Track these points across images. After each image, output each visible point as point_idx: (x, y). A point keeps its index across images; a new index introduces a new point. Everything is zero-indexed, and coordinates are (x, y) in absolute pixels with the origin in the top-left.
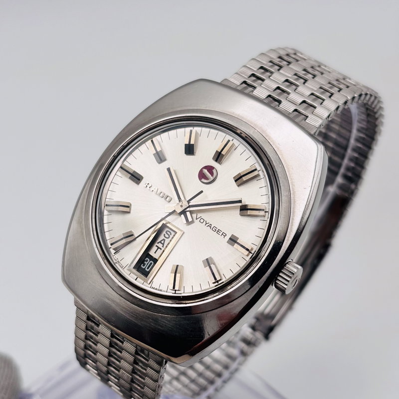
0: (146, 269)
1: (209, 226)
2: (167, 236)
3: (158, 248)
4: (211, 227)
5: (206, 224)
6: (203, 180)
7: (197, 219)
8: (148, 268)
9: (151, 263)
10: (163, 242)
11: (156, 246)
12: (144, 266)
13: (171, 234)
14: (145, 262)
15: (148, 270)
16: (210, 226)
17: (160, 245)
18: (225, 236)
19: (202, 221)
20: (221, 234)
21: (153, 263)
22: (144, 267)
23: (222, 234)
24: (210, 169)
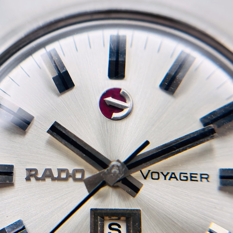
1: (171, 177)
4: (175, 178)
5: (165, 176)
6: (115, 115)
7: (145, 178)
13: (119, 227)
16: (173, 176)
18: (207, 178)
19: (155, 176)
20: (199, 178)
23: (202, 178)
24: (115, 93)
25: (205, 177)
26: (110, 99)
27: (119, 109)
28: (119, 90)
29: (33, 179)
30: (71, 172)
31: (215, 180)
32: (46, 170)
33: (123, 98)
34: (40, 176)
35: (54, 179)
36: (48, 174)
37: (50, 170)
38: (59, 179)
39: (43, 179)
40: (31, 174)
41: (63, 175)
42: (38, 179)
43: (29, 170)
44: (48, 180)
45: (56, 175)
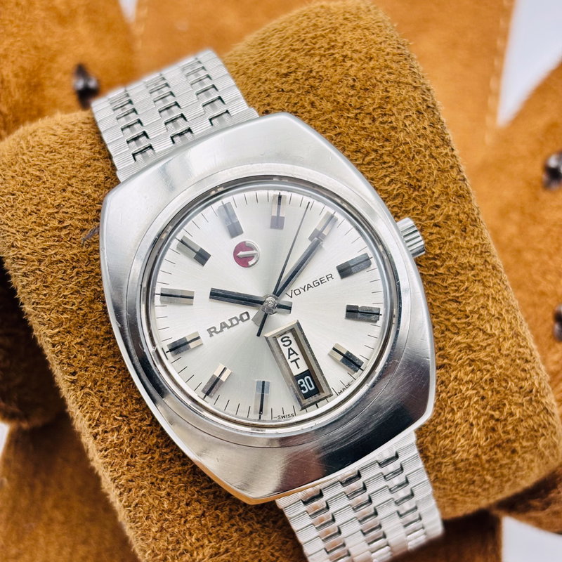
0: (311, 389)
1: (308, 288)
2: (288, 343)
3: (295, 361)
4: (311, 287)
5: (304, 289)
6: (251, 263)
7: (291, 297)
8: (311, 386)
9: (308, 379)
10: (291, 352)
11: (292, 362)
12: (305, 390)
13: (288, 337)
14: (302, 386)
15: (313, 387)
16: (309, 286)
17: (293, 357)
19: (297, 292)
20: (326, 280)
21: (308, 377)
22: (307, 391)
23: (328, 278)
24: (241, 247)
25: (330, 277)
26: (241, 253)
27: (251, 257)
28: (245, 242)
29: (214, 334)
30: (238, 317)
31: (336, 275)
32: (221, 324)
33: (251, 248)
34: (218, 330)
35: (229, 327)
36: (223, 326)
37: (224, 323)
38: (233, 325)
39: (221, 331)
40: (212, 331)
41: (235, 322)
42: (217, 333)
43: (209, 330)
44: (225, 330)
45: (230, 325)
